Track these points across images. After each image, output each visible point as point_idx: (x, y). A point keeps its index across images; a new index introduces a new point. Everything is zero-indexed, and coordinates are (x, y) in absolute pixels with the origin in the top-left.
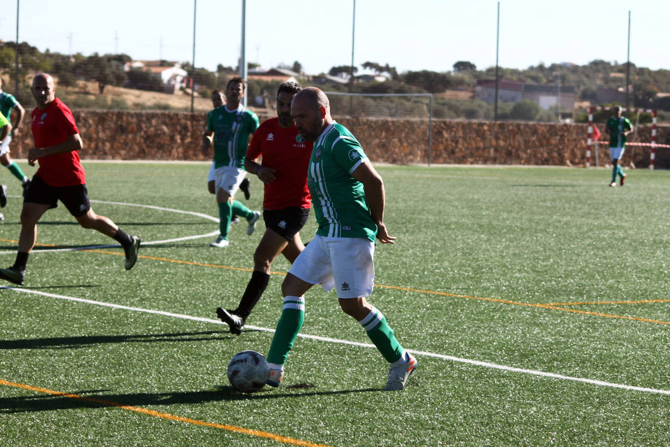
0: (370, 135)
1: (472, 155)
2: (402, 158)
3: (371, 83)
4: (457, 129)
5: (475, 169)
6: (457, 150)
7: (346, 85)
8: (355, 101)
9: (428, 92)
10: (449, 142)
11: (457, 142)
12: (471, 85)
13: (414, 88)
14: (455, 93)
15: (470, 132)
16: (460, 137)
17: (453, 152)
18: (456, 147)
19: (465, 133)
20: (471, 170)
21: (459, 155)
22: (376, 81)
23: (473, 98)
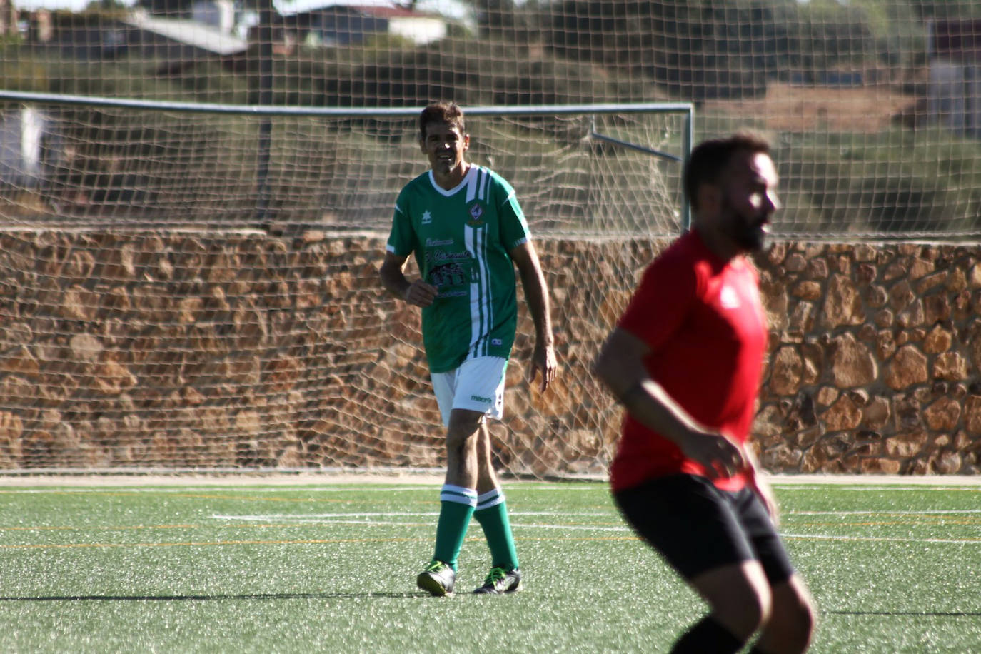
0: (366, 326)
1: (908, 423)
2: (538, 443)
3: (368, 53)
4: (827, 284)
5: (930, 497)
6: (828, 396)
7: (232, 62)
8: (283, 150)
9: (674, 92)
10: (787, 356)
11: (827, 356)
12: (904, 53)
13: (598, 74)
14: (817, 96)
15: (899, 300)
16: (843, 328)
17: (808, 409)
18: (826, 379)
19: (866, 302)
20: (903, 499)
21: (844, 420)
22: (397, 41)
23: (909, 120)
